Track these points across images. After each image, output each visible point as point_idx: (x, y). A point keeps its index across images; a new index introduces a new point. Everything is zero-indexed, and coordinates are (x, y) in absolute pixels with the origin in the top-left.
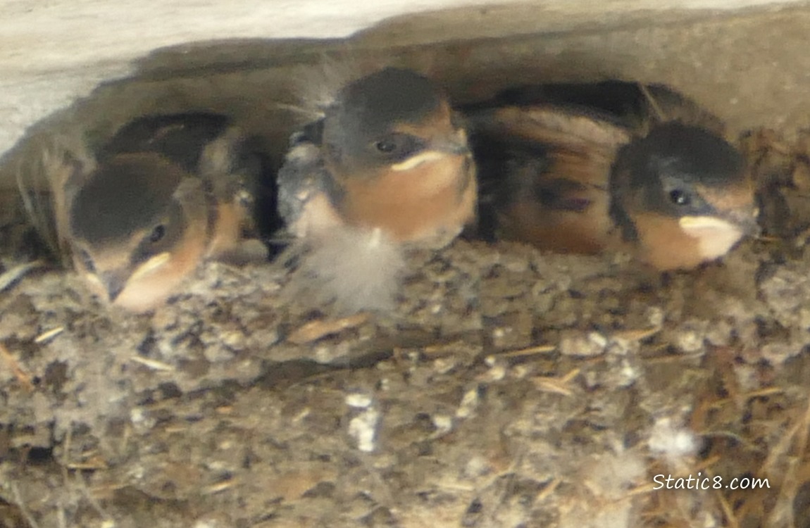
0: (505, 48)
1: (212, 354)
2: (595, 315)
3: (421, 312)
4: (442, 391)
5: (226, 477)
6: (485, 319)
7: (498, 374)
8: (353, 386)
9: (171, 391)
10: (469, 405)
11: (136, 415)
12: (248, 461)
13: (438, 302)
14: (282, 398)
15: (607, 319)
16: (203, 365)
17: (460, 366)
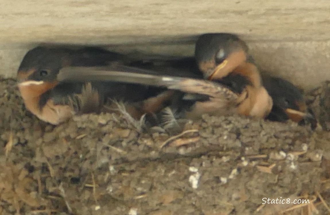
0: (257, 44)
1: (141, 147)
2: (283, 145)
3: (220, 138)
4: (224, 168)
5: (142, 193)
6: (242, 143)
7: (245, 163)
8: (191, 164)
9: (124, 161)
10: (234, 174)
11: (112, 168)
12: (152, 188)
13: (226, 135)
14: (166, 166)
15: (287, 147)
16: (137, 152)
17: (231, 160)
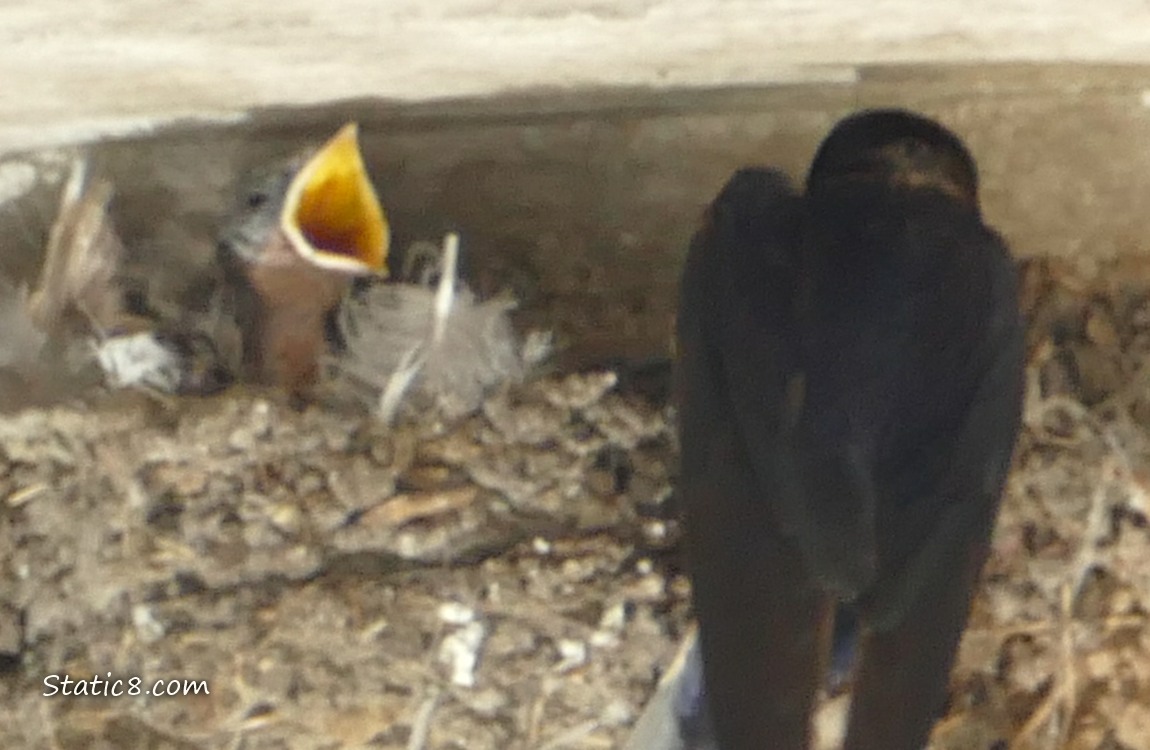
0: (692, 123)
1: (253, 535)
3: (550, 494)
4: (576, 605)
5: (264, 710)
6: (640, 506)
7: (653, 587)
8: (446, 592)
9: (191, 584)
10: (612, 629)
11: (142, 615)
12: (295, 688)
13: (576, 481)
14: (348, 603)
16: (239, 552)
17: (599, 573)
